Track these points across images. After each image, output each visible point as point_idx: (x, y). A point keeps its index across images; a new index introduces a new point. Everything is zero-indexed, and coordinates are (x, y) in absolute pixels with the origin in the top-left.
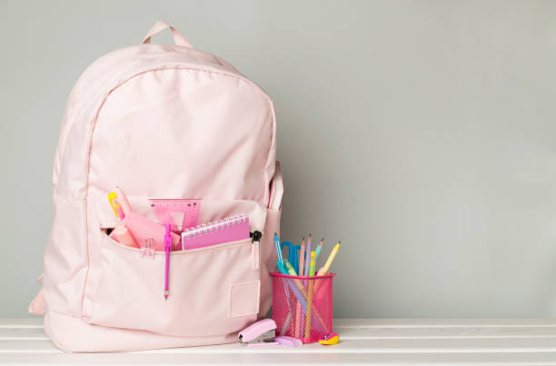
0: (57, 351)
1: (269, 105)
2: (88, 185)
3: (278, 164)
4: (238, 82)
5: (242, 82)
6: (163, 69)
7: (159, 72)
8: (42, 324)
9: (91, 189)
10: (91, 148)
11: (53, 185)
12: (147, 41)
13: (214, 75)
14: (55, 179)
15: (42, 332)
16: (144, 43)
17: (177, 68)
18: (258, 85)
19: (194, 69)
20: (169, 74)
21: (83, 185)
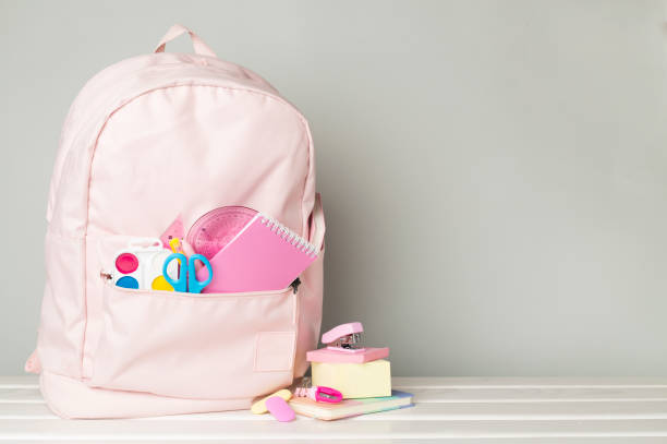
0: (56, 418)
1: (304, 126)
2: (87, 223)
3: (318, 197)
4: (264, 99)
5: (270, 99)
6: (174, 86)
7: (169, 90)
8: (38, 384)
9: (91, 227)
10: (90, 180)
11: (46, 221)
12: (161, 49)
13: (236, 92)
14: (49, 217)
15: (38, 393)
16: (157, 51)
17: (191, 85)
18: (289, 102)
19: (211, 86)
20: (182, 92)
21: (81, 223)
